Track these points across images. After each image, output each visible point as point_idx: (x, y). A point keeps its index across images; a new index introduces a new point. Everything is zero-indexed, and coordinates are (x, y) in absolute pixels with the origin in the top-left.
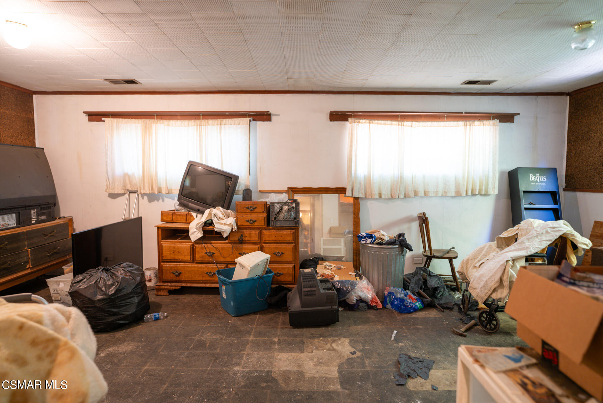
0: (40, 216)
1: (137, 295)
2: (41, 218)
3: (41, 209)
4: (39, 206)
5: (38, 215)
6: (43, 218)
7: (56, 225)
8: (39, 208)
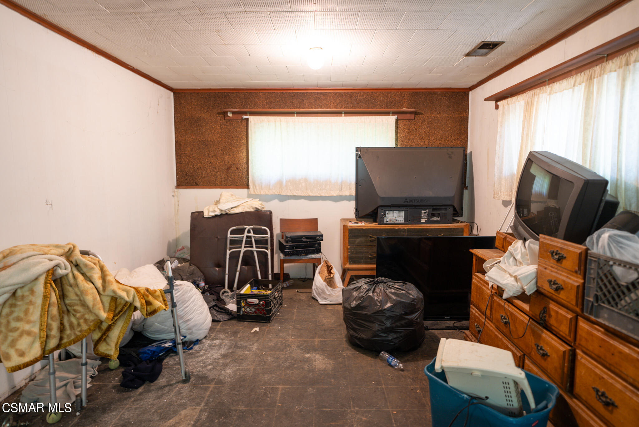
0: (432, 217)
1: (379, 323)
2: (432, 218)
3: (434, 210)
4: (431, 207)
5: (431, 215)
6: (436, 219)
7: (445, 229)
8: (431, 209)
